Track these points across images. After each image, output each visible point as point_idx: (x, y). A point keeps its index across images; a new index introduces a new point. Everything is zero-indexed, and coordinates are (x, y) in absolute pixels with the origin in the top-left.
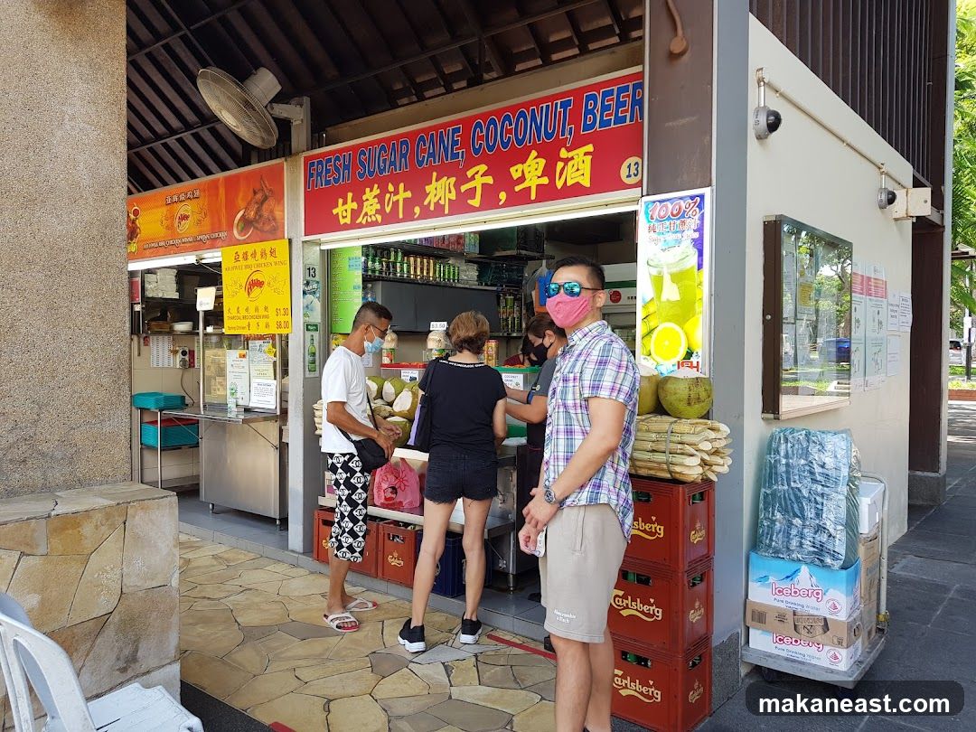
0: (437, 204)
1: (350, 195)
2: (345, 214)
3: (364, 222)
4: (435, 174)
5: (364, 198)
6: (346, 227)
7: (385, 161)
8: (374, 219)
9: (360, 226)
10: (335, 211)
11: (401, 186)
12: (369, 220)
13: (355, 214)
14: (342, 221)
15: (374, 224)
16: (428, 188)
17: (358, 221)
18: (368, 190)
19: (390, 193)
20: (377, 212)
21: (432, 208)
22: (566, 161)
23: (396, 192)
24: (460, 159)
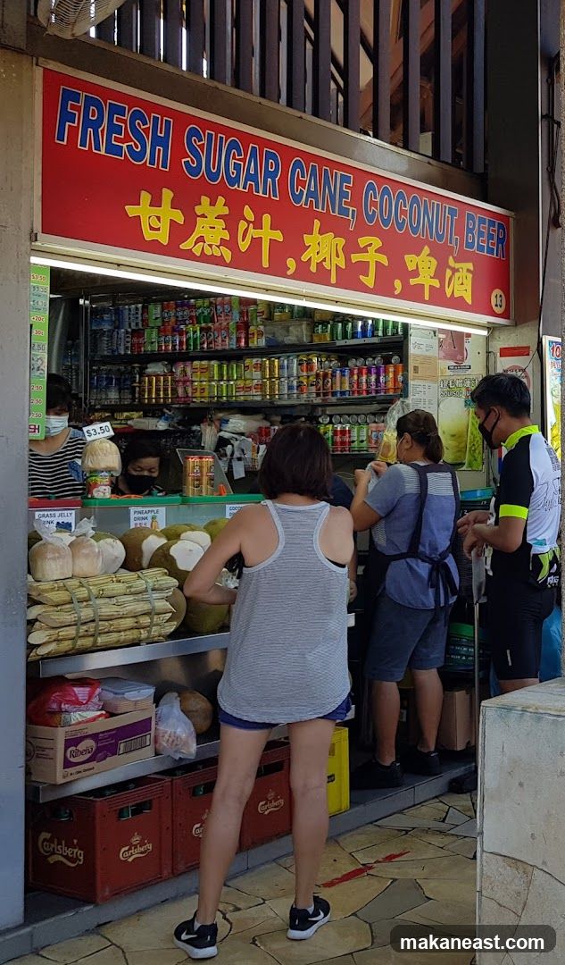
0: (320, 265)
1: (167, 195)
2: (155, 224)
3: (197, 251)
4: (317, 224)
5: (199, 210)
6: (154, 247)
7: (237, 167)
8: (217, 252)
9: (189, 255)
10: (131, 210)
11: (267, 219)
12: (208, 252)
13: (180, 232)
14: (149, 235)
15: (218, 261)
16: (307, 239)
17: (183, 246)
18: (205, 200)
19: (249, 222)
20: (223, 242)
21: (313, 268)
22: (454, 270)
23: (258, 224)
24: (350, 218)
